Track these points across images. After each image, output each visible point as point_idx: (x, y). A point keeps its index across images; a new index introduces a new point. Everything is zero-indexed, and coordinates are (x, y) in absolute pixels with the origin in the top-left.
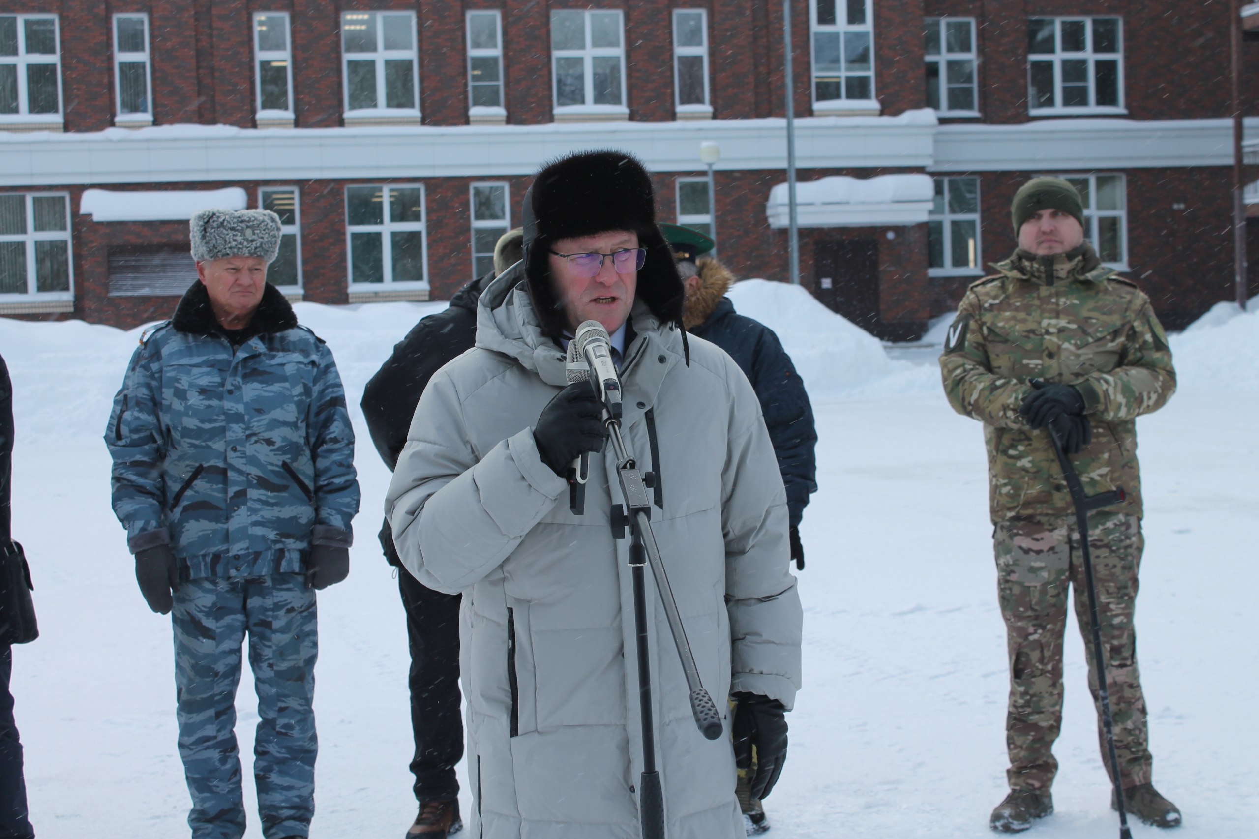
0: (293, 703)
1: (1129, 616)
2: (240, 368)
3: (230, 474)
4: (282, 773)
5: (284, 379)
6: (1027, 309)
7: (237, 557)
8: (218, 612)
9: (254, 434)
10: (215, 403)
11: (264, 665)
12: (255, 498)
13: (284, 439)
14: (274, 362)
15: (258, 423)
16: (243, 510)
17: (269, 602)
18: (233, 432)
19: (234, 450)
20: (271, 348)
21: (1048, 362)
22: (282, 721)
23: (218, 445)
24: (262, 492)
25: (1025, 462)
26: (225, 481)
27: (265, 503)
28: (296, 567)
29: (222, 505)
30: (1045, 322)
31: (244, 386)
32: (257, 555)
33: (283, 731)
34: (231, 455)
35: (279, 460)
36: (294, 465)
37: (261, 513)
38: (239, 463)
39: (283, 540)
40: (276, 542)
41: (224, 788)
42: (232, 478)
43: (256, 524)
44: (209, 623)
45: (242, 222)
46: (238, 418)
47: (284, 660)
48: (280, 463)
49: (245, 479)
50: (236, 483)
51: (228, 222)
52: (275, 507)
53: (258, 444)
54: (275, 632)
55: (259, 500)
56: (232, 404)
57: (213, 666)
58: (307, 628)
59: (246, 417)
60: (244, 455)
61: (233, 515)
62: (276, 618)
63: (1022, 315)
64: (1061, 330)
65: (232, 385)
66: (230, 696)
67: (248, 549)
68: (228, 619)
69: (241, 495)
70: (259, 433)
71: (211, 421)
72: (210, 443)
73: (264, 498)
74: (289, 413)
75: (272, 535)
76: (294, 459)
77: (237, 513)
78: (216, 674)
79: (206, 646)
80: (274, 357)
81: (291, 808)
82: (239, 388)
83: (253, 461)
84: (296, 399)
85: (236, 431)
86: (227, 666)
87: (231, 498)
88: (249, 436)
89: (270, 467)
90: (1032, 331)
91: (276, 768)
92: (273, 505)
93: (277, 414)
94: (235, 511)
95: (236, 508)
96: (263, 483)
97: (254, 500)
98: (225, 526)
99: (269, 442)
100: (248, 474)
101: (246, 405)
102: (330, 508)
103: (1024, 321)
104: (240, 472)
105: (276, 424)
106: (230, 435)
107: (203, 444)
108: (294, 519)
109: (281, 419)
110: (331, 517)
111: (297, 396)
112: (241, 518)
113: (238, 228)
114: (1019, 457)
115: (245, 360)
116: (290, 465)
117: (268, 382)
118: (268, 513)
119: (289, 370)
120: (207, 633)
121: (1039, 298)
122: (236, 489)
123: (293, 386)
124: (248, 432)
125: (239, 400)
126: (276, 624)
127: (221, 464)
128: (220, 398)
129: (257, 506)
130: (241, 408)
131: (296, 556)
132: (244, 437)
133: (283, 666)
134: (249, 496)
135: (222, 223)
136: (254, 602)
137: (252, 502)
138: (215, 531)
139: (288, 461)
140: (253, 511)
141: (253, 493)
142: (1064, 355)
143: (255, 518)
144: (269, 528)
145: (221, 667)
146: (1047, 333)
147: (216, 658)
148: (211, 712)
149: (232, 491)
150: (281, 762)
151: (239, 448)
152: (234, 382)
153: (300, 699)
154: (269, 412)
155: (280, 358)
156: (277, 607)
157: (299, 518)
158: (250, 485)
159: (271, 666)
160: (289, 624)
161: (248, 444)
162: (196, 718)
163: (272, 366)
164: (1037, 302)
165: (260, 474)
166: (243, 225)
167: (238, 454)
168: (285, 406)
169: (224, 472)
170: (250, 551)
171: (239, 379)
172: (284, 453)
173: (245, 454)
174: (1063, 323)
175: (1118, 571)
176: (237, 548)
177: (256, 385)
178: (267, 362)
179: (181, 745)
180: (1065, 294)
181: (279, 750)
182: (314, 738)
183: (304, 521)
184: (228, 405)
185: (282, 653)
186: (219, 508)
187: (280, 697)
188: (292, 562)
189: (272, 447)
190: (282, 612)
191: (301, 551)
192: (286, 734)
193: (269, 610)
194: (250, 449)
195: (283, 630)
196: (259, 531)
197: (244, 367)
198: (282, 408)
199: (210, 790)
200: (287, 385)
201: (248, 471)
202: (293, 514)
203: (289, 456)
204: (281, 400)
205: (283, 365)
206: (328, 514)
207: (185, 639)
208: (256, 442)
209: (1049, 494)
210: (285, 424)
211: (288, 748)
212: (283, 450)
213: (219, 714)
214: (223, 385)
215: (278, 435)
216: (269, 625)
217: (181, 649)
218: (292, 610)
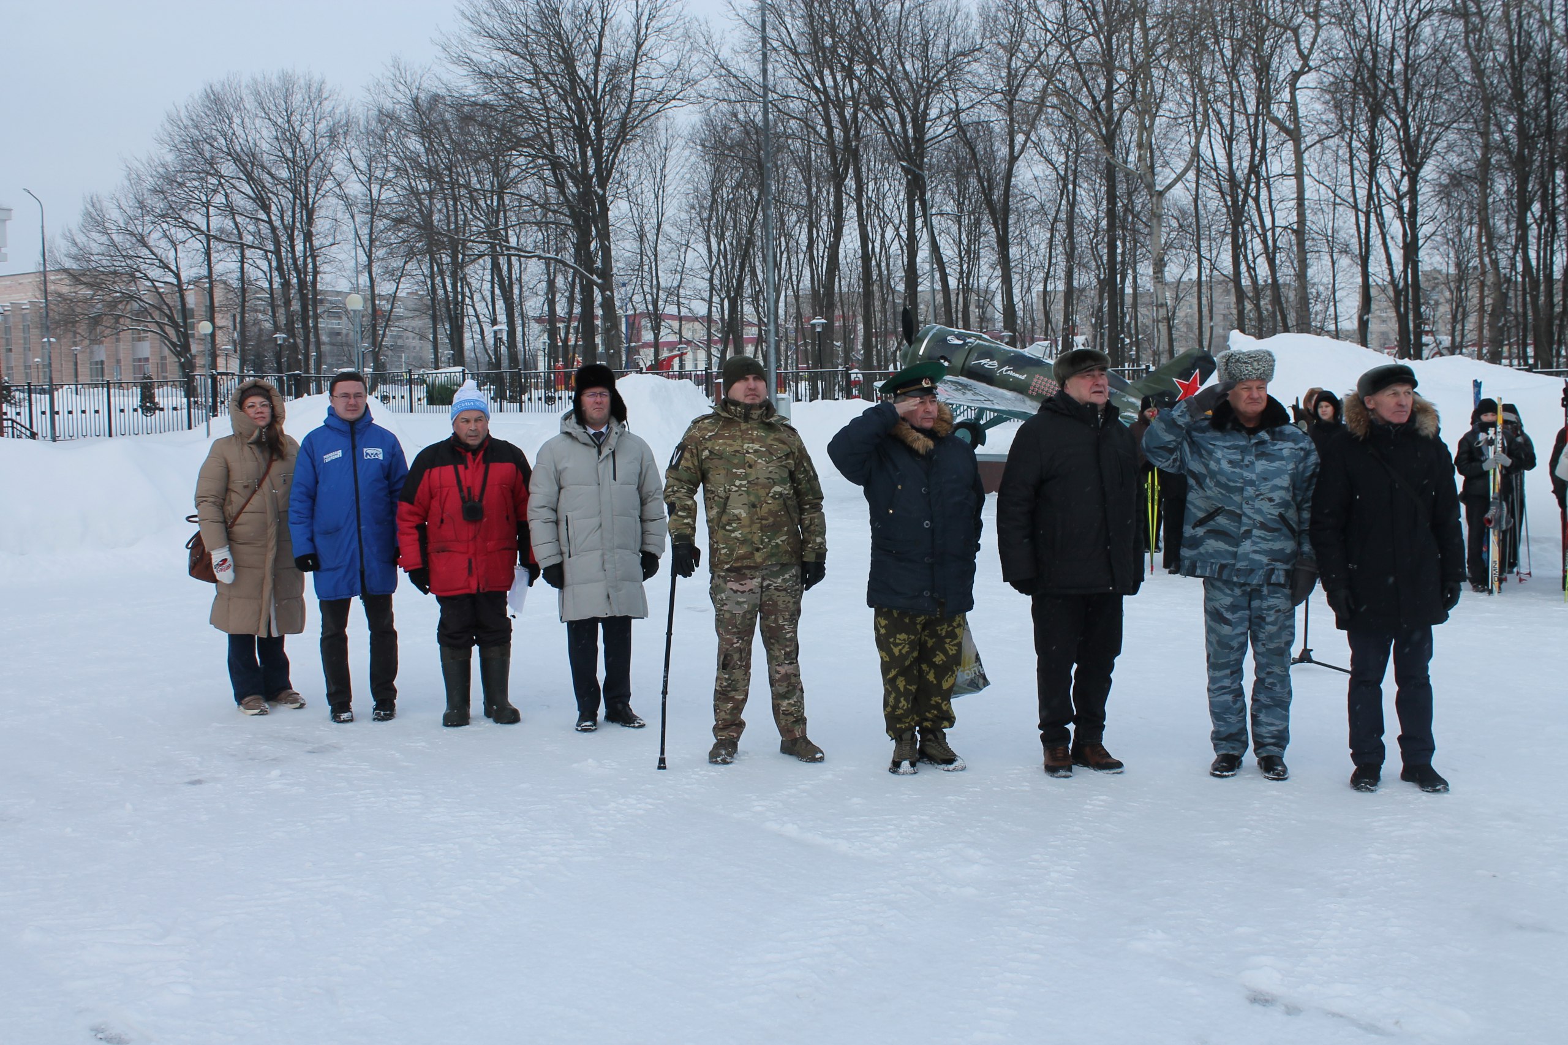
0: (1277, 670)
2: (1253, 450)
3: (1244, 519)
4: (1267, 714)
5: (1282, 458)
7: (1239, 570)
8: (1233, 608)
9: (1262, 494)
10: (1238, 471)
11: (1260, 644)
14: (1276, 447)
16: (1249, 541)
17: (1265, 604)
18: (1248, 492)
19: (1248, 503)
20: (1273, 439)
22: (1269, 680)
23: (1238, 498)
24: (1261, 531)
25: (737, 534)
26: (1240, 522)
27: (1264, 539)
28: (1282, 580)
29: (1235, 536)
30: (746, 446)
31: (1255, 462)
32: (1252, 571)
33: (1270, 686)
34: (1245, 506)
35: (1276, 512)
36: (1286, 515)
37: (1260, 545)
38: (1249, 512)
39: (1273, 562)
40: (1268, 565)
41: (1233, 719)
42: (1245, 521)
43: (1255, 552)
44: (1228, 615)
45: (1251, 358)
46: (1251, 483)
47: (1272, 642)
48: (1277, 514)
49: (1252, 522)
50: (1246, 524)
51: (1242, 359)
52: (1270, 542)
53: (1264, 500)
54: (1268, 623)
55: (1260, 537)
56: (1248, 473)
58: (1288, 623)
59: (1257, 482)
60: (1253, 507)
61: (1242, 543)
62: (1268, 615)
65: (1249, 460)
66: (1240, 662)
67: (1247, 566)
69: (1249, 532)
70: (1265, 493)
71: (1235, 482)
72: (1233, 496)
73: (1263, 535)
74: (1285, 481)
75: (1265, 559)
76: (1286, 511)
77: (1244, 543)
78: (1232, 648)
79: (1226, 630)
80: (1276, 444)
81: (1273, 736)
82: (1252, 463)
83: (1259, 511)
84: (1289, 472)
85: (1250, 491)
87: (1242, 533)
88: (1258, 495)
89: (1269, 516)
91: (1264, 710)
92: (1268, 540)
93: (1277, 482)
94: (1243, 541)
95: (1244, 539)
96: (1263, 526)
97: (1257, 536)
98: (1236, 550)
99: (1271, 500)
100: (1254, 519)
101: (1257, 474)
104: (1249, 518)
105: (1275, 488)
106: (1246, 494)
107: (1229, 496)
108: (1282, 550)
109: (1279, 486)
111: (1290, 470)
112: (1246, 546)
114: (733, 531)
115: (1257, 444)
116: (1283, 515)
117: (1272, 461)
118: (1265, 546)
119: (1286, 453)
120: (1227, 622)
122: (1246, 527)
123: (1288, 463)
124: (1257, 493)
125: (1253, 471)
126: (1269, 619)
127: (1238, 511)
128: (1241, 467)
129: (1258, 540)
130: (1254, 477)
131: (1282, 573)
132: (1255, 495)
133: (1272, 646)
134: (1254, 534)
135: (1238, 360)
136: (1255, 603)
137: (1255, 537)
139: (1283, 512)
140: (1254, 543)
141: (1255, 532)
143: (1255, 548)
144: (1264, 555)
145: (1235, 644)
147: (1233, 638)
148: (1228, 671)
149: (1243, 528)
150: (1267, 707)
151: (1250, 502)
153: (1283, 668)
154: (1272, 480)
155: (1280, 445)
156: (1270, 608)
157: (1285, 550)
158: (1255, 527)
159: (1264, 645)
160: (1277, 619)
161: (1256, 500)
162: (1218, 674)
163: (1274, 450)
165: (1261, 520)
166: (1252, 360)
167: (1250, 506)
168: (1282, 476)
169: (1240, 516)
170: (1248, 568)
171: (1253, 457)
172: (1281, 508)
177: (1264, 462)
178: (1272, 447)
179: (1209, 690)
181: (1266, 699)
182: (1290, 693)
183: (1288, 551)
184: (1246, 474)
185: (1271, 637)
186: (1233, 538)
187: (1268, 665)
188: (1279, 577)
189: (1272, 503)
190: (1272, 612)
191: (1286, 571)
192: (1272, 689)
193: (1265, 609)
194: (1258, 504)
195: (1273, 624)
196: (1257, 557)
197: (1256, 450)
198: (1280, 478)
199: (1224, 720)
200: (1285, 463)
201: (1254, 517)
202: (1281, 547)
203: (1283, 509)
204: (1278, 473)
207: (1212, 624)
209: (752, 553)
210: (1282, 488)
211: (1272, 698)
212: (1280, 505)
213: (1232, 673)
214: (1242, 460)
215: (1277, 496)
216: (1264, 619)
217: (1210, 630)
218: (1279, 611)
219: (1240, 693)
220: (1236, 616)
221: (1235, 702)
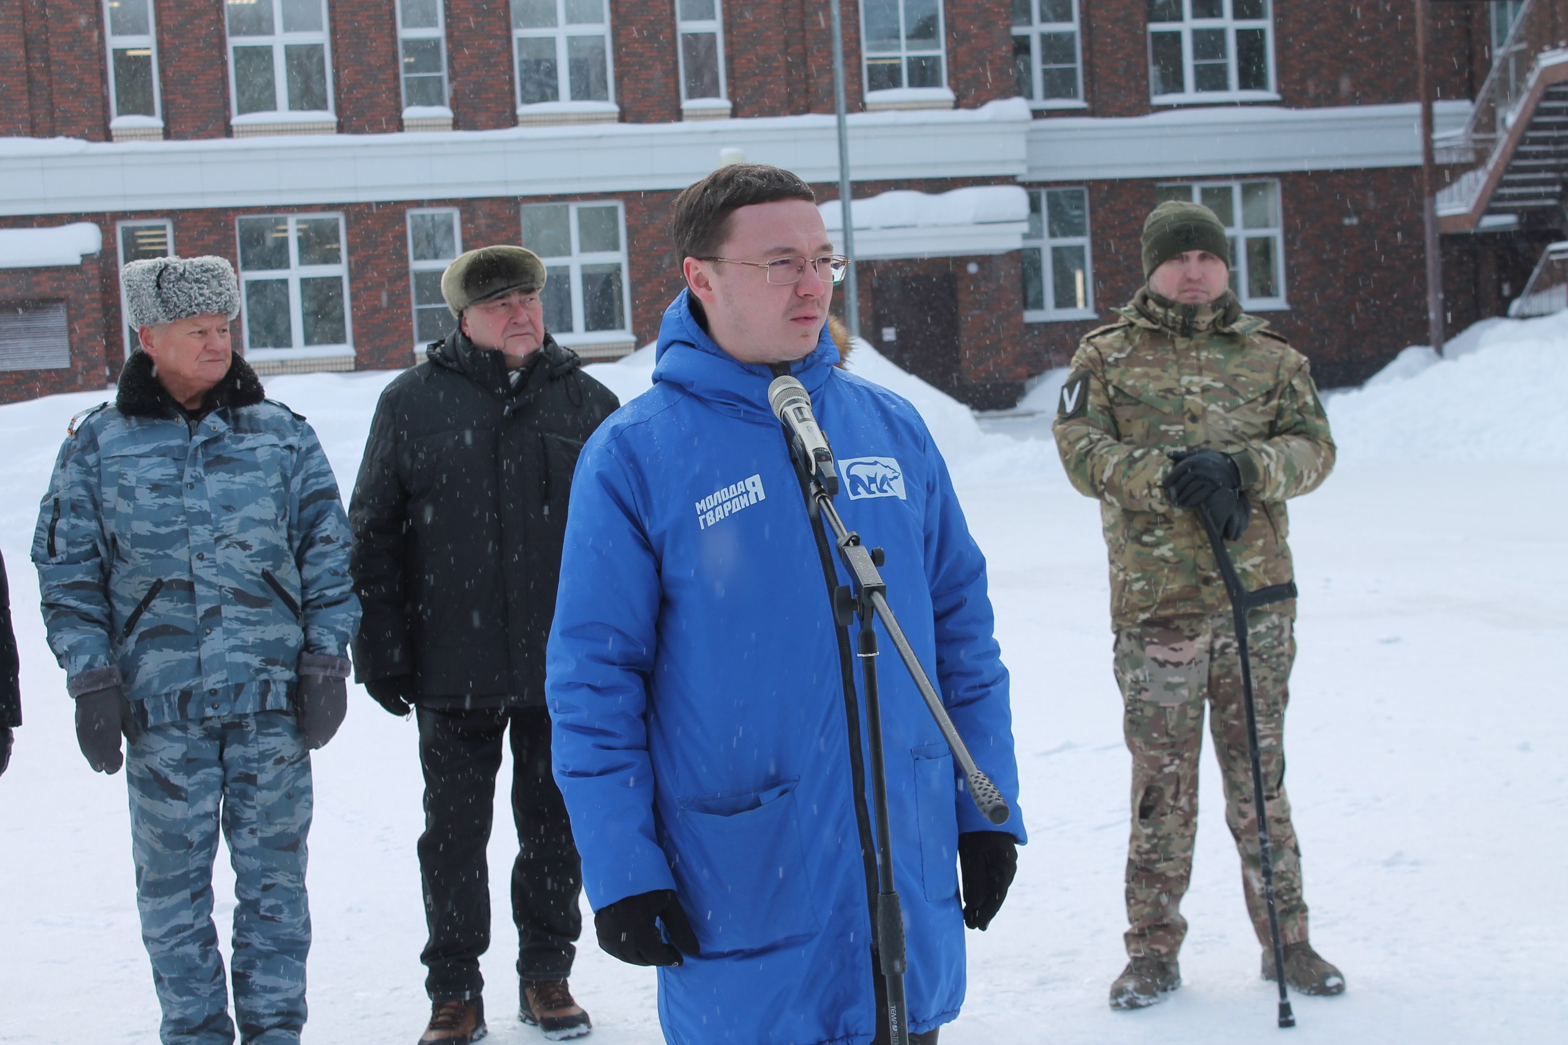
0: (281, 879)
1: (1279, 737)
2: (200, 455)
3: (199, 589)
4: (266, 971)
5: (256, 467)
6: (1161, 363)
7: (213, 692)
8: (188, 764)
9: (226, 537)
10: (171, 500)
11: (245, 831)
12: (232, 617)
13: (263, 541)
14: (242, 446)
15: (231, 524)
16: (217, 633)
17: (252, 751)
18: (198, 535)
19: (201, 557)
20: (236, 429)
21: (1191, 427)
22: (268, 902)
23: (180, 553)
24: (241, 608)
25: (1165, 551)
26: (192, 597)
27: (245, 622)
28: (284, 703)
29: (191, 629)
30: (1185, 380)
31: (206, 478)
32: (239, 688)
33: (269, 915)
34: (196, 564)
35: (257, 568)
36: (278, 575)
37: (240, 635)
38: (208, 574)
39: (269, 667)
40: (259, 671)
41: (204, 990)
42: (202, 594)
43: (234, 649)
44: (177, 780)
45: (206, 271)
46: (203, 518)
47: (270, 824)
48: (259, 572)
49: (218, 593)
50: (205, 599)
51: (190, 273)
52: (258, 627)
53: (231, 549)
54: (260, 788)
55: (237, 619)
56: (194, 501)
57: (185, 835)
58: (301, 783)
59: (213, 516)
60: (214, 564)
61: (205, 639)
62: (262, 770)
63: (1155, 371)
64: (1205, 390)
65: (192, 477)
66: (206, 873)
67: (227, 680)
68: (201, 775)
69: (214, 613)
70: (231, 535)
71: (168, 524)
72: (169, 552)
73: (243, 616)
74: (267, 508)
75: (255, 661)
76: (277, 567)
77: (209, 637)
78: (190, 845)
79: (176, 810)
80: (242, 440)
81: (277, 1014)
82: (199, 480)
83: (227, 570)
84: (273, 491)
85: (201, 534)
86: (202, 834)
87: (202, 619)
88: (218, 540)
89: (248, 576)
90: (1170, 391)
91: (259, 964)
92: (254, 624)
93: (251, 510)
94: (208, 634)
95: (208, 631)
96: (241, 597)
97: (231, 619)
98: (195, 654)
99: (244, 546)
100: (221, 587)
101: (212, 501)
102: (320, 626)
103: (1158, 378)
104: (210, 585)
105: (249, 523)
106: (193, 540)
107: (161, 553)
108: (280, 641)
109: (257, 518)
110: (322, 637)
111: (274, 487)
112: (215, 643)
113: (203, 279)
114: (1157, 545)
115: (205, 444)
116: (271, 573)
117: (238, 474)
118: (250, 636)
119: (262, 455)
120: (175, 792)
121: (1175, 351)
122: (207, 606)
123: (268, 475)
124: (217, 535)
125: (203, 496)
126: (262, 779)
127: (186, 577)
128: (179, 494)
129: (235, 625)
130: (206, 506)
131: (283, 689)
132: (213, 541)
133: (270, 832)
134: (223, 615)
135: (182, 275)
136: (233, 752)
137: (228, 622)
138: (182, 663)
139: (270, 569)
140: (230, 633)
141: (228, 611)
142: (1211, 419)
143: (232, 642)
144: (252, 653)
145: (195, 836)
146: (1189, 392)
147: (189, 824)
148: (186, 894)
149: (202, 609)
150: (267, 955)
151: (206, 555)
152: (194, 474)
153: (291, 873)
154: (241, 509)
155: (250, 441)
156: (263, 756)
157: (287, 640)
158: (224, 600)
159: (252, 832)
160: (279, 777)
161: (218, 550)
162: (168, 902)
163: (240, 451)
164: (1172, 356)
165: (236, 586)
166: (208, 275)
167: (206, 563)
168: (260, 500)
169: (190, 587)
170: (230, 683)
171: (200, 470)
172: (264, 560)
173: (215, 562)
174: (1207, 380)
175: (1268, 684)
176: (212, 681)
177: (223, 476)
178: (234, 446)
179: (146, 940)
180: (1206, 347)
181: (262, 940)
182: (307, 926)
183: (291, 644)
184: (188, 502)
185: (269, 815)
186: (187, 633)
187: (265, 871)
188: (278, 697)
189: (248, 552)
190: (269, 764)
191: (288, 683)
192: (272, 919)
193: (254, 761)
194: (220, 555)
195: (270, 787)
196: (240, 657)
197: (205, 454)
198: (257, 503)
199: (191, 992)
200: (260, 474)
201: (221, 584)
202: (279, 635)
203: (270, 563)
204: (254, 493)
205: (254, 449)
206: (318, 633)
207: (148, 803)
208: (228, 546)
209: (1197, 589)
210: (263, 522)
211: (275, 939)
212: (262, 555)
213: (194, 896)
214: (181, 478)
215: (255, 537)
216: (251, 779)
217: (141, 816)
218: (281, 760)
219: (209, 936)
220: (192, 781)
221: (204, 956)
